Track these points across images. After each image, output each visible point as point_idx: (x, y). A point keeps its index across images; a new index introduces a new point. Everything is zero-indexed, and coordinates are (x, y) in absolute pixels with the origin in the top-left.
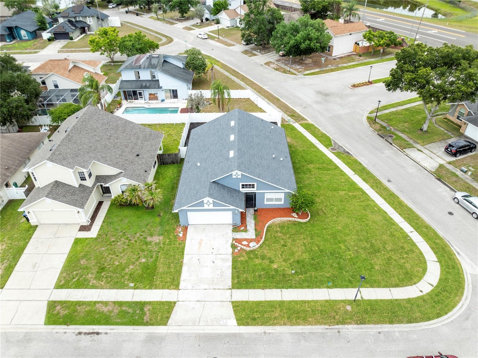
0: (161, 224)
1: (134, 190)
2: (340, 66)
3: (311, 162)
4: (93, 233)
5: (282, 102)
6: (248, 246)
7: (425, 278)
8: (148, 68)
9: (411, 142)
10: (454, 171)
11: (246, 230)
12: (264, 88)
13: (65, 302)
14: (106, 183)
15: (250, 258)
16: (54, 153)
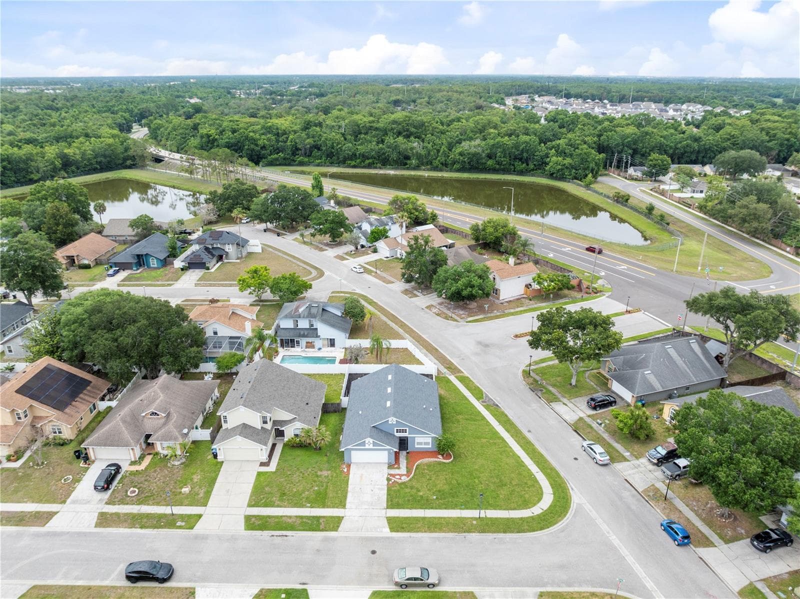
0: (328, 462)
1: (308, 431)
2: (506, 311)
3: (460, 414)
4: (273, 467)
5: (440, 353)
6: (400, 479)
7: (539, 505)
8: (307, 317)
9: (559, 396)
10: (591, 423)
11: (399, 468)
12: (423, 336)
13: (258, 516)
14: (282, 427)
15: (401, 488)
16: (245, 400)
